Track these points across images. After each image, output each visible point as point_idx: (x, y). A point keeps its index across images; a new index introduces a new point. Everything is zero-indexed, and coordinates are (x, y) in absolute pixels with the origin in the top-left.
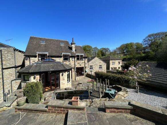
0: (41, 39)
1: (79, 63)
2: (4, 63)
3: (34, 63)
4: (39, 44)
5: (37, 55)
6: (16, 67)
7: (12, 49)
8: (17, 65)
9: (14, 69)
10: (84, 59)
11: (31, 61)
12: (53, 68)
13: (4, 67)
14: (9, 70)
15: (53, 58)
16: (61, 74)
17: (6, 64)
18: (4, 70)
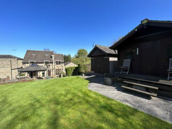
0: (33, 51)
1: (57, 67)
2: (12, 66)
3: (27, 66)
4: (32, 55)
5: (29, 62)
6: (18, 69)
7: (16, 59)
8: (19, 68)
9: (17, 69)
10: (61, 64)
11: (26, 66)
12: (34, 69)
13: (12, 69)
14: (15, 70)
15: (37, 64)
16: (38, 72)
17: (13, 67)
18: (12, 70)
